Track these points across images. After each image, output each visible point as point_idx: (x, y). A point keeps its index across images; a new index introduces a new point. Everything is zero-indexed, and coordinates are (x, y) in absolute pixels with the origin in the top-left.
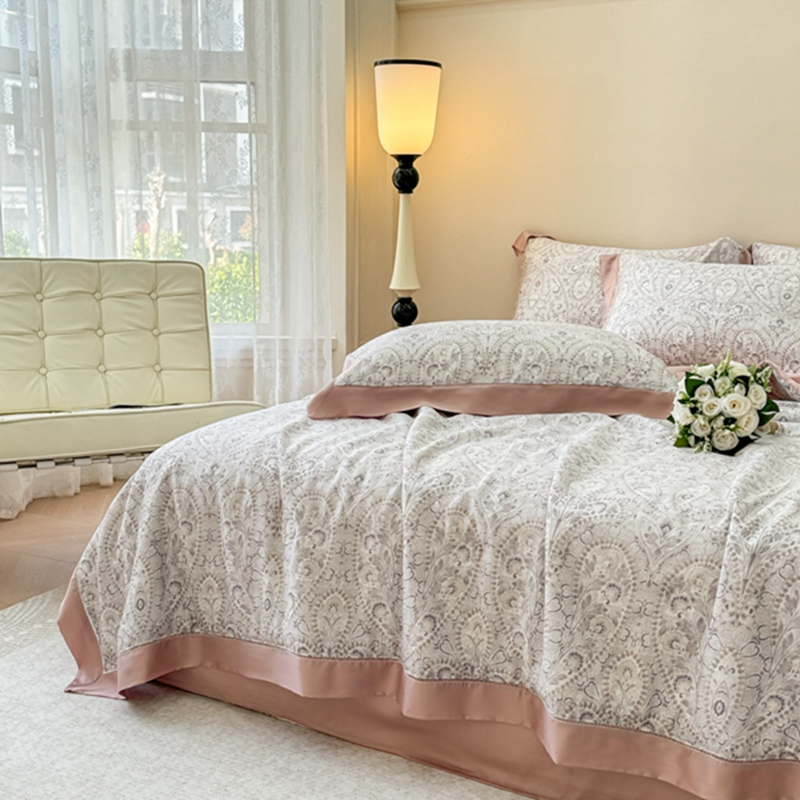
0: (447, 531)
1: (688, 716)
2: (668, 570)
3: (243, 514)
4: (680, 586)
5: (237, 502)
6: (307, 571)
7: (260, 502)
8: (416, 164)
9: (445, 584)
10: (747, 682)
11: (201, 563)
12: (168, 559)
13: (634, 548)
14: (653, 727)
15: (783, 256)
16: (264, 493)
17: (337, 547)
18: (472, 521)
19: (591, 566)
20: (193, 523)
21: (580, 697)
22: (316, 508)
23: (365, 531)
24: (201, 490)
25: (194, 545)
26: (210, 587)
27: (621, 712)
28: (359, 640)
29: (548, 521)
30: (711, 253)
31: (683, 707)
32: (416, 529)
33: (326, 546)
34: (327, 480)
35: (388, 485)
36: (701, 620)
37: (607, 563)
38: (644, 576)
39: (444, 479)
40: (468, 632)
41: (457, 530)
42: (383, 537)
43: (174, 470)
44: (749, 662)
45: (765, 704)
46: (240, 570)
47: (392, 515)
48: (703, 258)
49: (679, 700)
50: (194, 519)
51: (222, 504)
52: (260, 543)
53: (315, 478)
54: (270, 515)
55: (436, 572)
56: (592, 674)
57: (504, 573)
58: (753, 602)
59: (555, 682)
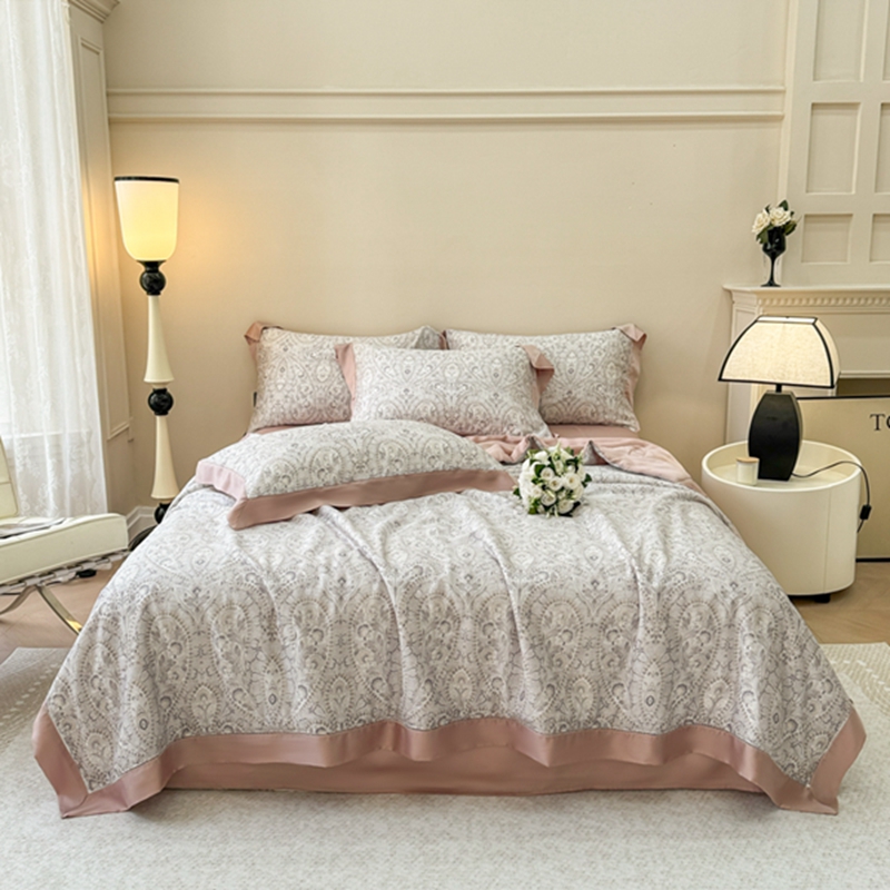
0: (431, 611)
1: (624, 711)
2: (603, 613)
3: (236, 627)
4: (612, 623)
5: (228, 617)
6: (314, 665)
7: (253, 613)
8: (161, 269)
9: (434, 653)
10: (666, 679)
11: (193, 676)
12: (157, 679)
13: (577, 602)
14: (600, 724)
15: (472, 340)
16: (255, 606)
17: (336, 640)
18: (451, 601)
19: (550, 620)
20: (182, 642)
21: (558, 715)
22: (310, 611)
23: (357, 623)
24: (187, 613)
25: (185, 662)
26: (204, 695)
27: (581, 719)
28: (362, 711)
29: (511, 592)
30: (419, 339)
31: (621, 706)
32: (407, 615)
33: (326, 641)
34: (314, 587)
35: (370, 583)
36: (627, 644)
37: (560, 616)
38: (587, 620)
39: (417, 571)
40: (454, 685)
41: (440, 610)
42: (375, 625)
43: (152, 599)
44: (666, 666)
45: (675, 692)
46: (240, 676)
47: (379, 607)
48: (413, 344)
49: (617, 701)
50: (183, 638)
51: (214, 622)
52: (258, 649)
53: (302, 587)
54: (265, 623)
55: (427, 644)
56: (561, 697)
57: (481, 636)
58: (664, 626)
59: (541, 709)
